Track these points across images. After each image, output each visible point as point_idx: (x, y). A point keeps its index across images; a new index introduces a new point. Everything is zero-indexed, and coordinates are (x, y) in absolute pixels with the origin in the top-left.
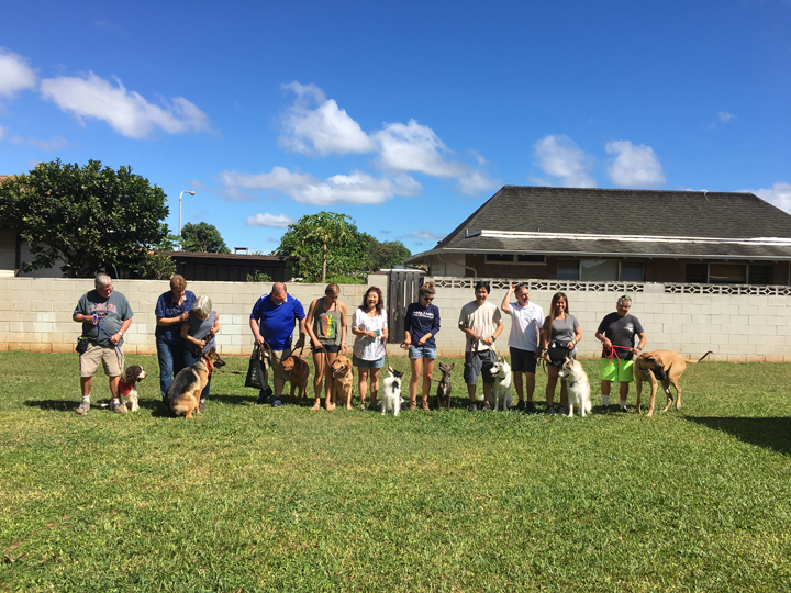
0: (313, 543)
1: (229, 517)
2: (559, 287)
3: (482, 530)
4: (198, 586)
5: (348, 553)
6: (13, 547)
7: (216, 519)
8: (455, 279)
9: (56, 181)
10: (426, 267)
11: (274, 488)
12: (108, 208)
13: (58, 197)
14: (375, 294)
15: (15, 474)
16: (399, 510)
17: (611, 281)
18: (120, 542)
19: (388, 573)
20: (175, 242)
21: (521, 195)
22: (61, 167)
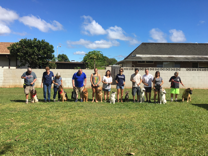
0: (93, 136)
1: (71, 129)
2: (157, 69)
3: (137, 134)
4: (64, 147)
5: (102, 139)
6: (17, 137)
7: (68, 130)
8: (129, 68)
9: (26, 44)
10: (121, 65)
11: (83, 122)
12: (39, 51)
13: (26, 48)
14: (109, 72)
15: (17, 119)
16: (115, 128)
17: (171, 68)
18: (44, 136)
19: (113, 144)
20: (56, 59)
21: (147, 45)
22: (27, 40)
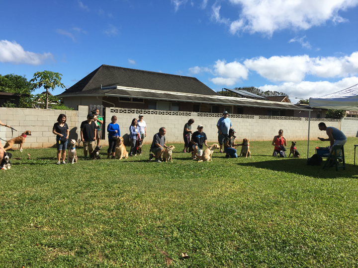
8: (120, 109)
17: (180, 111)
21: (111, 70)
